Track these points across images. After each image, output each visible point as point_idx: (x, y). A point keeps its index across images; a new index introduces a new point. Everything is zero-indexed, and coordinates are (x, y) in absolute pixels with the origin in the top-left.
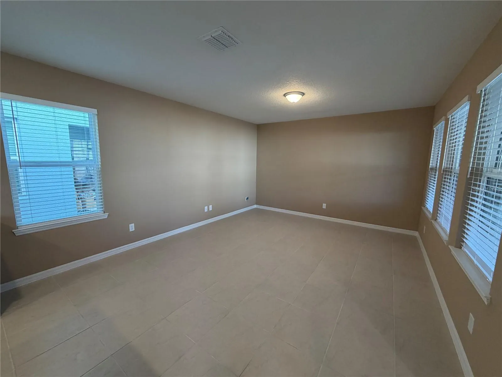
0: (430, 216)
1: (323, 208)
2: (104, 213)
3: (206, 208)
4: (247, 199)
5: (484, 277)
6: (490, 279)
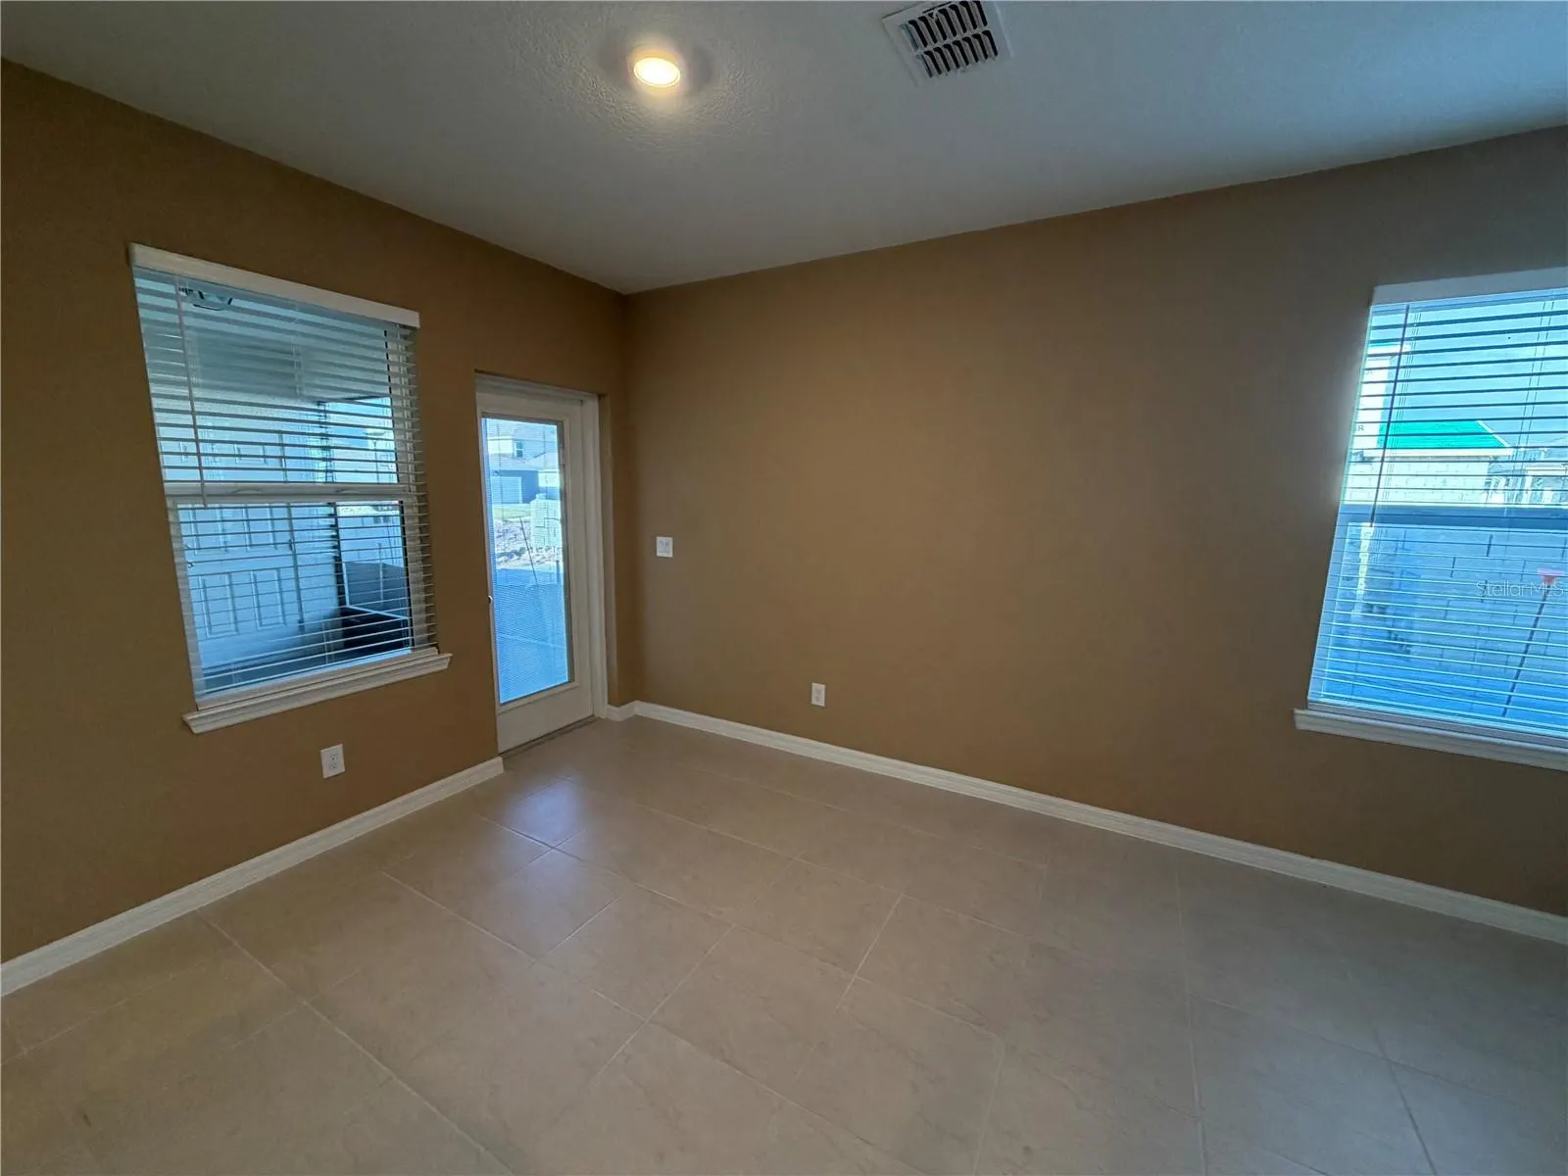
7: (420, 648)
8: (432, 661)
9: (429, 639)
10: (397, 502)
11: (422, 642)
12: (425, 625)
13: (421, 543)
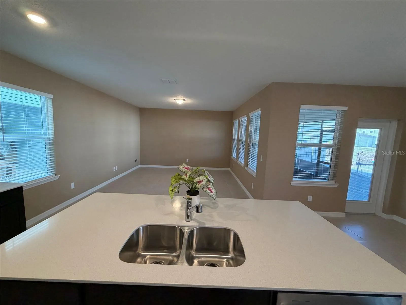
0: (235, 160)
1: (187, 162)
2: (56, 175)
3: (114, 168)
4: (136, 160)
5: (254, 171)
6: (255, 171)
7: (330, 181)
8: (333, 185)
9: (333, 179)
10: (332, 148)
11: (330, 179)
12: (332, 176)
13: (336, 158)
